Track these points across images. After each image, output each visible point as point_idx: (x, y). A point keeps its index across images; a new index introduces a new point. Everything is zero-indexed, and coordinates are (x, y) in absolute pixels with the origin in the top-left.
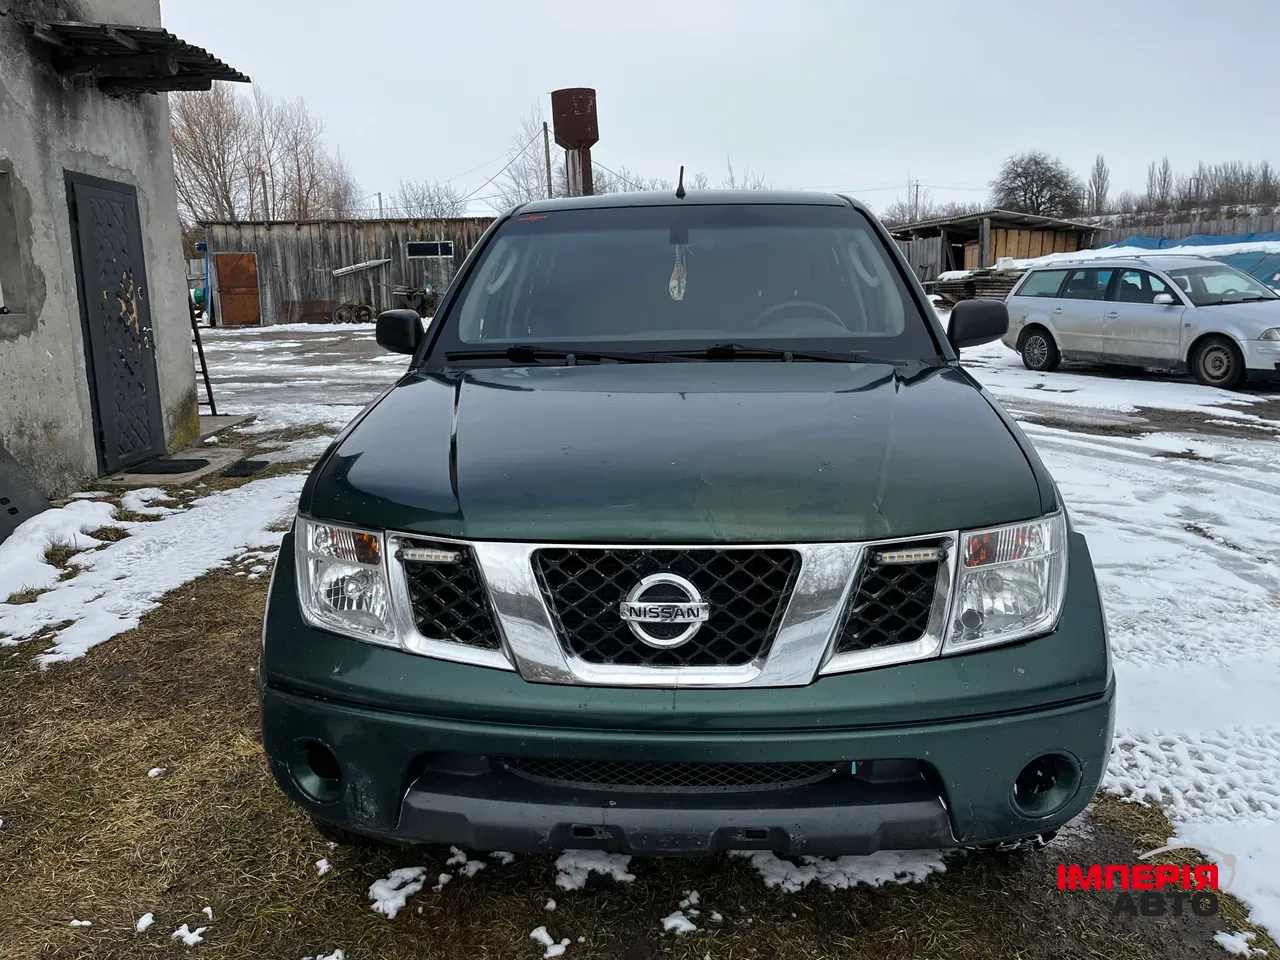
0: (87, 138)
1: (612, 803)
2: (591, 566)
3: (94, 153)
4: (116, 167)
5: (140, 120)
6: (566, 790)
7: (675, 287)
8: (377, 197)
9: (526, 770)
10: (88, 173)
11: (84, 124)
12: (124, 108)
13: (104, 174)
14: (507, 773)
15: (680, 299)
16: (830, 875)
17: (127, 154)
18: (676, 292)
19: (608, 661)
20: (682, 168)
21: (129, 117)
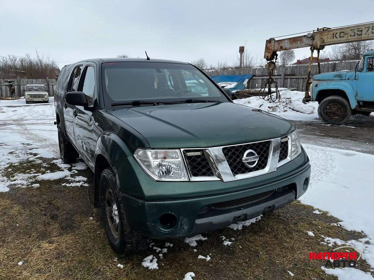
1: (242, 209)
2: (233, 150)
6: (228, 209)
9: (218, 207)
14: (214, 210)
16: (245, 223)
19: (239, 173)
20: (146, 52)
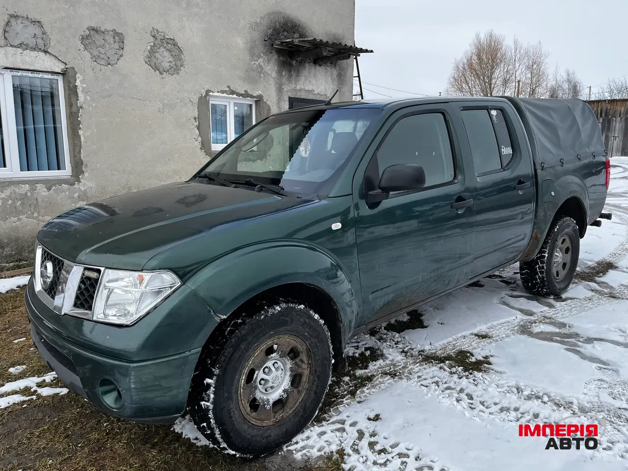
0: (303, 84)
3: (307, 89)
4: (318, 94)
5: (335, 73)
7: (303, 151)
8: (589, 89)
10: (302, 97)
11: (303, 78)
12: (326, 69)
13: (311, 97)
15: (306, 156)
17: (325, 88)
18: (303, 153)
21: (329, 73)
